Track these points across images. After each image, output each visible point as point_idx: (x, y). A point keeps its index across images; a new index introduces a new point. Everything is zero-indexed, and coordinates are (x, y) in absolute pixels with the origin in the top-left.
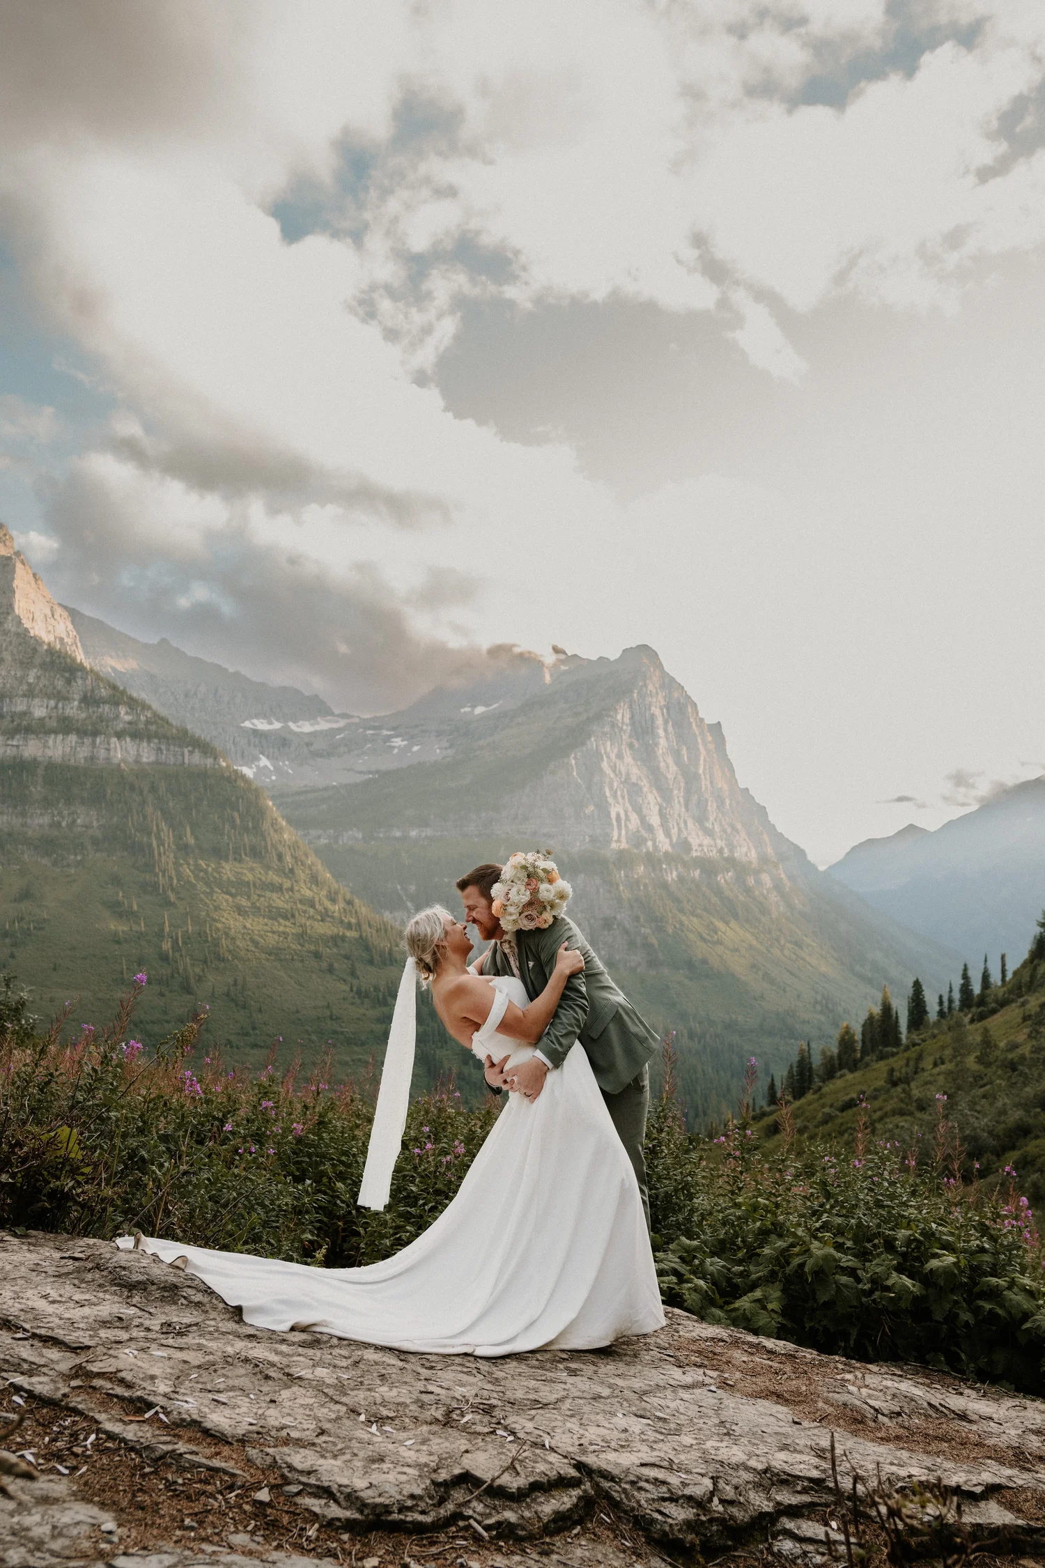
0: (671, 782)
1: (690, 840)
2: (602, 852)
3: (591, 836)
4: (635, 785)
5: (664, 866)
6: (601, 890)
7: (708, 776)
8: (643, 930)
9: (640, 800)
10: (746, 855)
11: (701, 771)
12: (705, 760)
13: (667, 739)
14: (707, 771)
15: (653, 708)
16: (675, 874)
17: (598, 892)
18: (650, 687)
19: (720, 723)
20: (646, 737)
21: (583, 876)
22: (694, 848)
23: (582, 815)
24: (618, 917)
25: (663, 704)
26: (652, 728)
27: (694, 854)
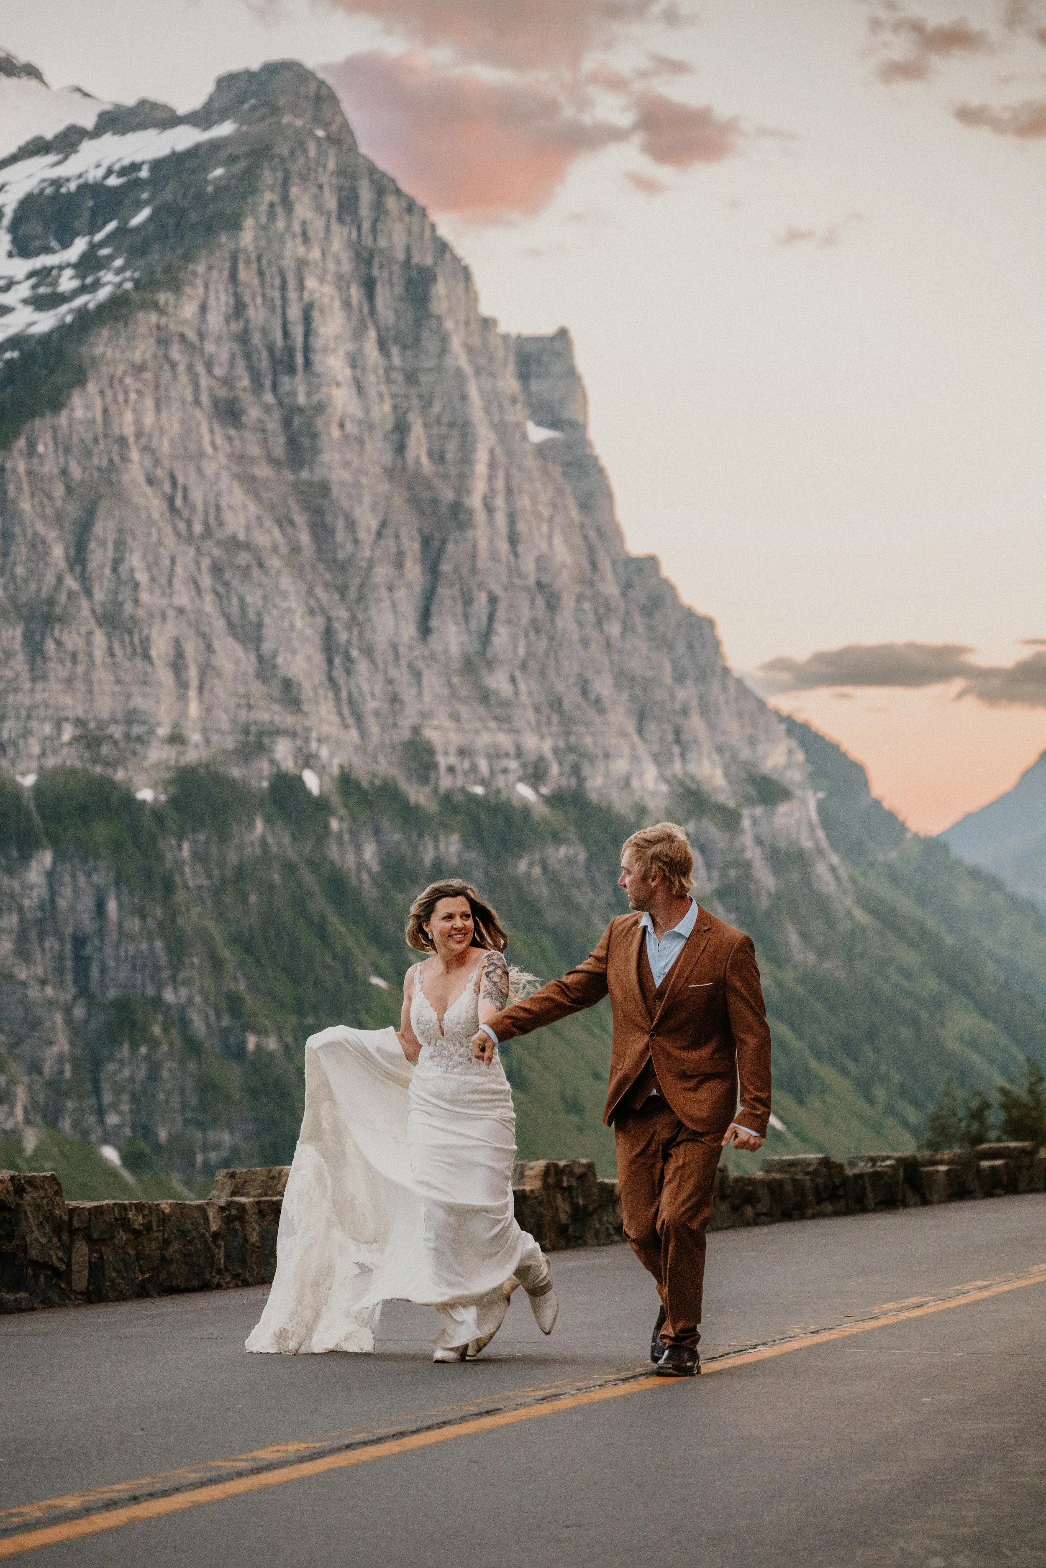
0: (365, 537)
1: (430, 734)
2: (120, 775)
3: (79, 722)
4: (234, 545)
5: (334, 824)
6: (112, 906)
7: (501, 519)
8: (252, 1041)
9: (254, 598)
10: (626, 784)
11: (475, 501)
12: (493, 465)
13: (360, 388)
14: (499, 502)
15: (311, 283)
16: (370, 852)
17: (100, 909)
18: (303, 210)
19: (563, 334)
20: (286, 383)
21: (47, 858)
22: (443, 762)
23: (50, 646)
24: (169, 996)
25: (347, 267)
26: (307, 350)
27: (446, 782)
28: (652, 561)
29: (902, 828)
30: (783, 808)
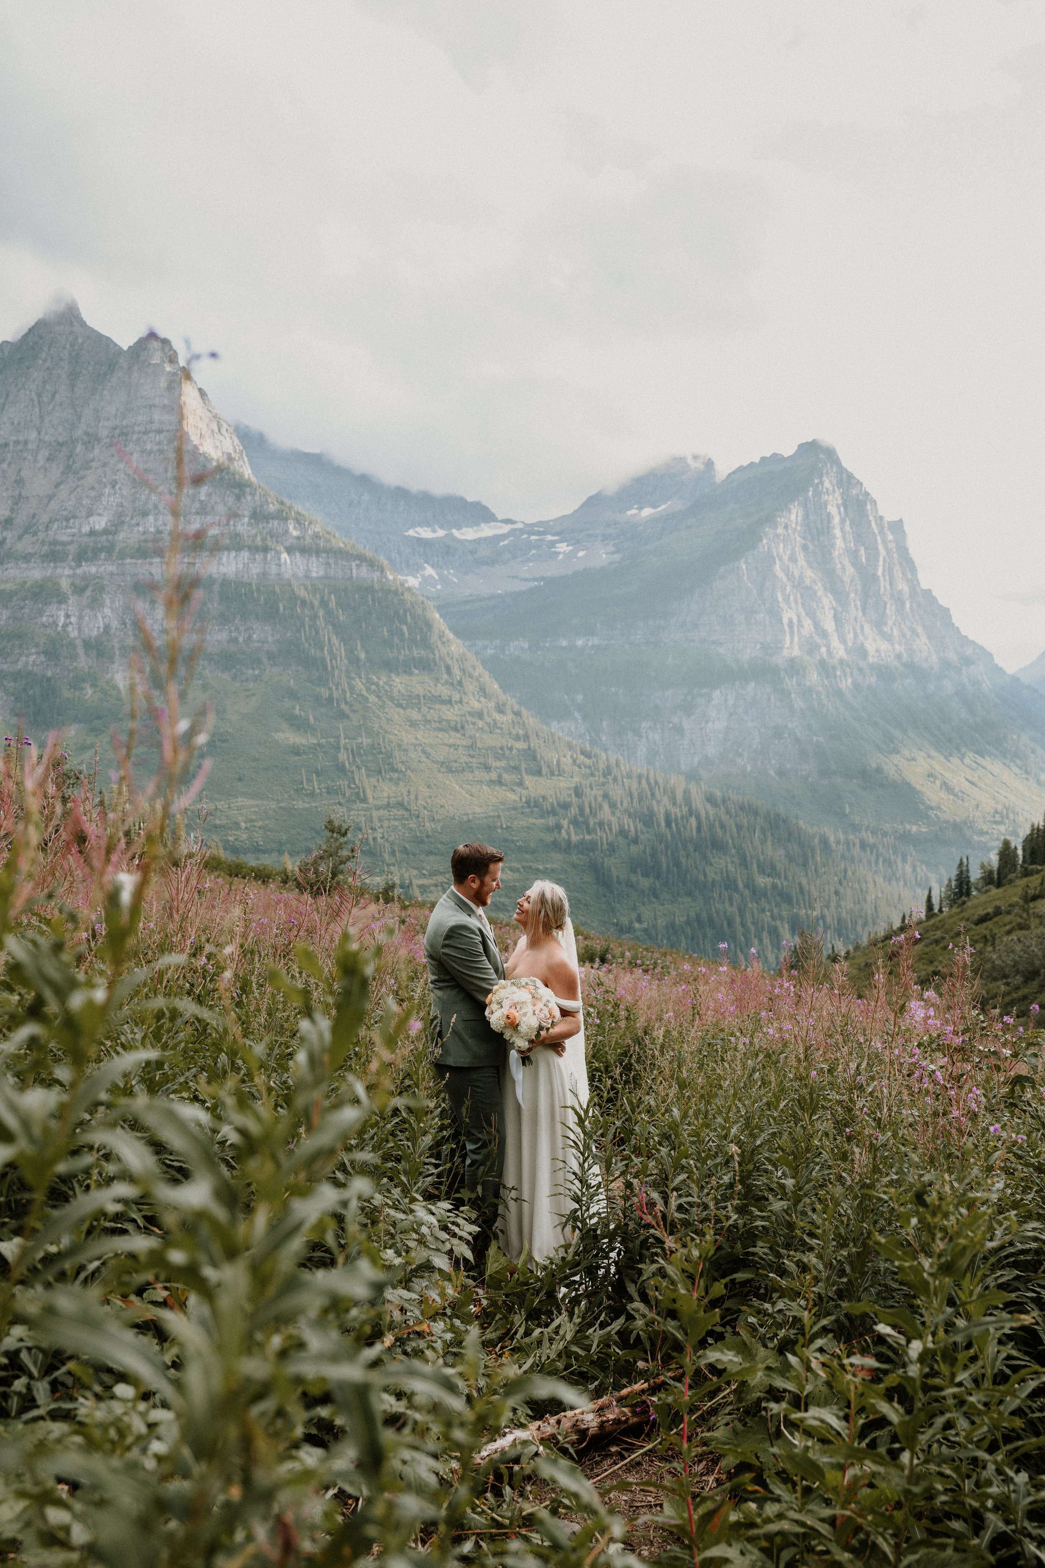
0: (847, 585)
1: (867, 645)
2: (774, 659)
3: (761, 643)
4: (809, 588)
5: (839, 673)
6: (773, 698)
7: (887, 578)
8: (815, 738)
9: (814, 604)
10: (927, 660)
11: (880, 573)
12: (884, 560)
13: (844, 539)
14: (887, 573)
15: (829, 507)
16: (850, 681)
17: (769, 699)
18: (827, 484)
19: (901, 520)
20: (822, 538)
21: (753, 684)
22: (871, 654)
23: (753, 621)
24: (790, 725)
25: (840, 502)
26: (828, 528)
27: (871, 660)
28: (930, 591)
29: (1004, 672)
30: (972, 667)
